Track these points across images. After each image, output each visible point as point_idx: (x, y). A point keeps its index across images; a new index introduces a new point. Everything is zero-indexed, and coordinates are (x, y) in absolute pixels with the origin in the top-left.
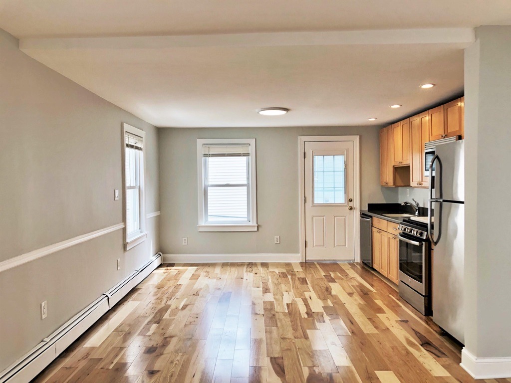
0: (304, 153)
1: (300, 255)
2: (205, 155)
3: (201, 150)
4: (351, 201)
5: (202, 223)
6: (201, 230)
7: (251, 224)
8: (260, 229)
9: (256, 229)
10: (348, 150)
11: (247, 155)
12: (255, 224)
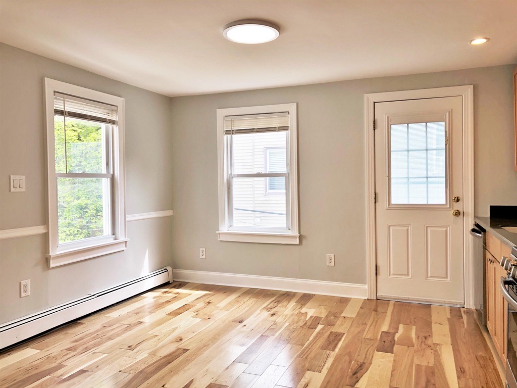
0: (374, 121)
1: (366, 287)
2: (228, 132)
3: (222, 125)
4: (458, 200)
5: (224, 228)
6: (222, 238)
7: (290, 233)
8: (304, 242)
9: (297, 242)
10: (451, 112)
11: (285, 128)
12: (297, 234)
